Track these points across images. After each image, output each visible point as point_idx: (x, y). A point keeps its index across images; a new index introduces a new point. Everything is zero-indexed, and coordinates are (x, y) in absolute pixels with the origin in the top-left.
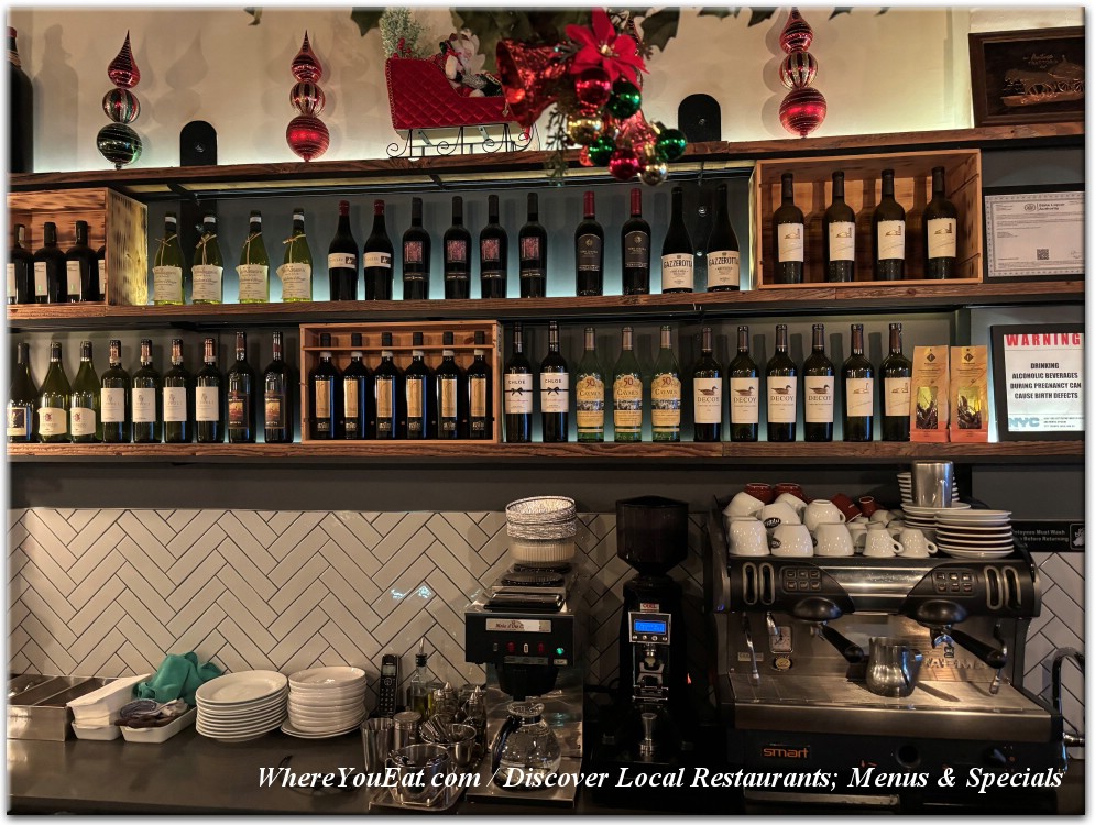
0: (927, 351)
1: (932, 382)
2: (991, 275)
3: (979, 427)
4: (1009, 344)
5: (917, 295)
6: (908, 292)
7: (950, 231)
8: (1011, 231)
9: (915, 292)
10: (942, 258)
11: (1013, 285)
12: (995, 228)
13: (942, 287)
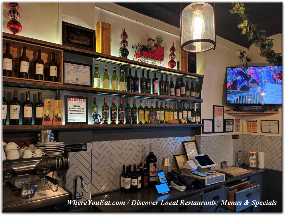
0: (48, 100)
1: (49, 109)
2: (65, 82)
3: (60, 121)
4: (69, 100)
5: (46, 85)
6: (43, 84)
7: (55, 70)
8: (70, 72)
9: (46, 84)
10: (53, 76)
11: (70, 86)
12: (66, 71)
13: (53, 84)
